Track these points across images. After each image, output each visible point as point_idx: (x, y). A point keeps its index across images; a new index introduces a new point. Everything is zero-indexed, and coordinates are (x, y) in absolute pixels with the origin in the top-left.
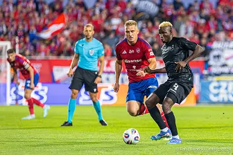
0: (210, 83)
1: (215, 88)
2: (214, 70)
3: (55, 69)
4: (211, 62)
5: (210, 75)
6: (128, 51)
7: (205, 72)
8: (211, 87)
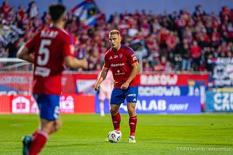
0: (214, 94)
1: (218, 98)
2: (218, 83)
3: (79, 82)
4: (216, 76)
5: (214, 87)
6: (113, 57)
7: (210, 84)
8: (215, 97)
